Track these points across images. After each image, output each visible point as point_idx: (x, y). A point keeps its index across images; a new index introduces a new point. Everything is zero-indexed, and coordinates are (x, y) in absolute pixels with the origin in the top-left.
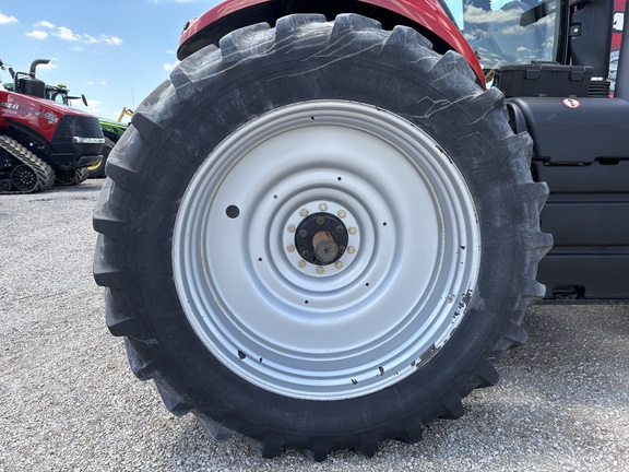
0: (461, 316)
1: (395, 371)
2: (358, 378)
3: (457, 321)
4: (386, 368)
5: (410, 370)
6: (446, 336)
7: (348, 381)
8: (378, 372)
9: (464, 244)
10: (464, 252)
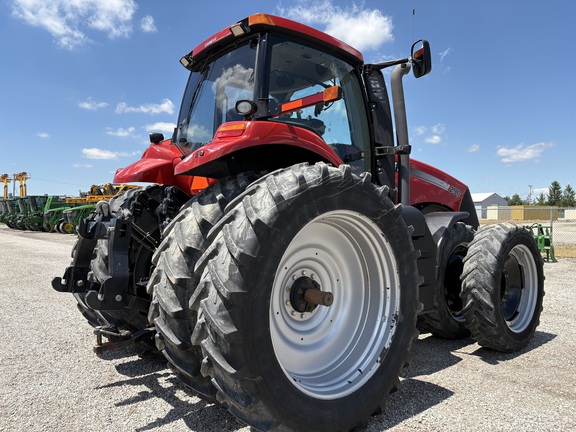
0: (395, 327)
1: (369, 368)
2: (351, 379)
3: (393, 331)
4: (362, 369)
5: (377, 366)
6: (389, 341)
7: (346, 383)
8: (358, 373)
9: (388, 286)
10: (389, 291)
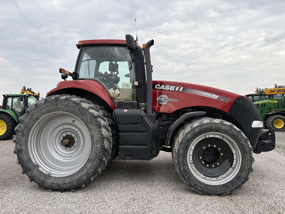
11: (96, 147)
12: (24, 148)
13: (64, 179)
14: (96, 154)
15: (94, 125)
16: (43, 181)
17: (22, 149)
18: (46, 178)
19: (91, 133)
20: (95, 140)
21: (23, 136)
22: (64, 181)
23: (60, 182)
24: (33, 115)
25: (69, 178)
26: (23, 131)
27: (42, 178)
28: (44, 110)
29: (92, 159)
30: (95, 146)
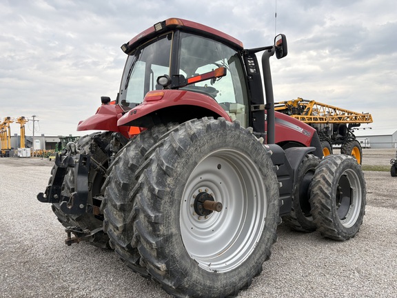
11: (274, 204)
12: (174, 230)
13: (237, 271)
14: (274, 216)
15: (270, 170)
16: (210, 287)
17: (172, 234)
18: (213, 281)
19: (266, 183)
20: (272, 193)
21: (172, 202)
22: (240, 276)
23: (235, 279)
24: (189, 157)
25: (244, 267)
26: (172, 194)
27: (208, 283)
28: (206, 146)
29: (269, 224)
30: (272, 203)
